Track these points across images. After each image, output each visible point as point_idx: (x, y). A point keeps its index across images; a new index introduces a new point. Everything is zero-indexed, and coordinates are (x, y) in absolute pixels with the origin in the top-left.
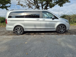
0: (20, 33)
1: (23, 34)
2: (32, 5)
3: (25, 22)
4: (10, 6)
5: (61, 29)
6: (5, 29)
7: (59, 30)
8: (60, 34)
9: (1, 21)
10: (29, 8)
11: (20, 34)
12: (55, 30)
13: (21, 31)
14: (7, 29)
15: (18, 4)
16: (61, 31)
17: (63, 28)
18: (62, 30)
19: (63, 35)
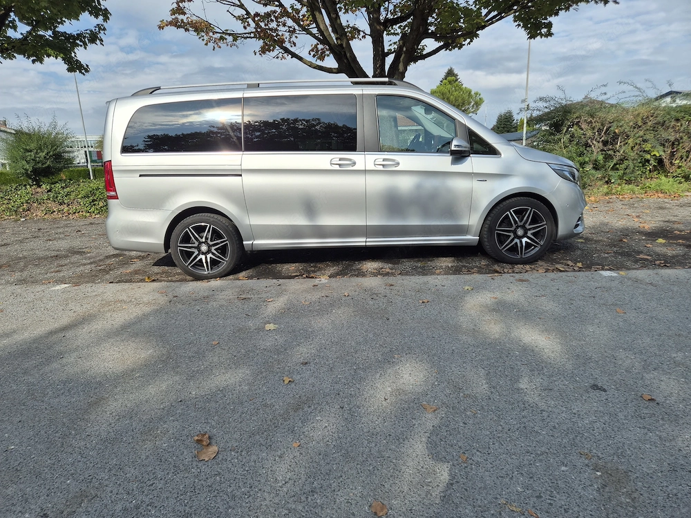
0: (214, 263)
1: (234, 271)
2: (290, 22)
3: (249, 180)
4: (94, 38)
5: (520, 232)
6: (105, 235)
7: (502, 238)
8: (507, 267)
9: (29, 168)
10: (264, 50)
11: (216, 271)
12: (472, 238)
13: (223, 250)
14: (119, 239)
15: (170, 19)
16: (514, 249)
17: (535, 219)
18: (525, 240)
19: (526, 276)
